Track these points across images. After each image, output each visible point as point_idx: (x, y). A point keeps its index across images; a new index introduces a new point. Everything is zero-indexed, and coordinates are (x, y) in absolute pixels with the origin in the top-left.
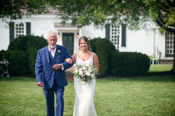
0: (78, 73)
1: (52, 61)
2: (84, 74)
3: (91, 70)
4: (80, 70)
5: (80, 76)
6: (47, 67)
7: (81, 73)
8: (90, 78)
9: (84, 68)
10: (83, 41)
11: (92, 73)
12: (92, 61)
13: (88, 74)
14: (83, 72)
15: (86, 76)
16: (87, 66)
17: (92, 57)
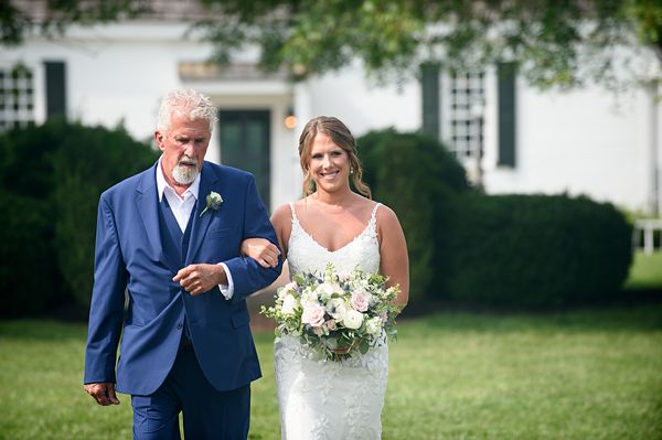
0: (299, 312)
1: (175, 250)
2: (327, 317)
3: (368, 299)
4: (309, 297)
5: (309, 333)
6: (148, 280)
7: (312, 316)
8: (363, 340)
9: (327, 289)
10: (322, 143)
11: (370, 313)
12: (374, 249)
13: (351, 318)
14: (321, 311)
15: (340, 332)
16: (343, 275)
17: (370, 230)
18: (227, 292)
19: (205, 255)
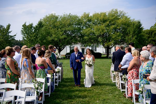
0: (87, 63)
5: (88, 64)
7: (88, 63)
8: (92, 65)
9: (89, 61)
10: (88, 50)
11: (92, 63)
15: (90, 64)
16: (90, 60)
17: (92, 57)
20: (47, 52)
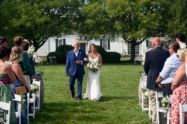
0: (89, 66)
1: (76, 59)
2: (93, 67)
3: (98, 65)
4: (91, 65)
5: (91, 69)
6: (72, 62)
7: (91, 67)
8: (97, 70)
9: (93, 64)
10: (92, 46)
11: (98, 67)
12: (98, 59)
13: (96, 67)
14: (92, 66)
15: (94, 69)
16: (95, 62)
17: (98, 57)
18: (82, 64)
19: (79, 60)
20: (15, 51)
